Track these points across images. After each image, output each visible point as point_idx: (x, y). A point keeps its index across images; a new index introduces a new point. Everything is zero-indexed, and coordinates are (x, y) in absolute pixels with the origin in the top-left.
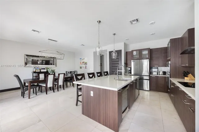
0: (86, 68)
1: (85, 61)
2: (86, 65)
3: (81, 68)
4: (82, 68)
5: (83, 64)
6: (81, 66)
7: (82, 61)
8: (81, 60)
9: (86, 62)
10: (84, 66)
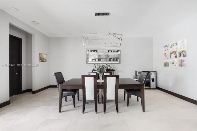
0: (181, 65)
1: (179, 49)
2: (182, 58)
3: (166, 65)
4: (170, 64)
5: (173, 55)
6: (167, 61)
7: (171, 50)
8: (166, 48)
9: (181, 50)
10: (177, 61)
